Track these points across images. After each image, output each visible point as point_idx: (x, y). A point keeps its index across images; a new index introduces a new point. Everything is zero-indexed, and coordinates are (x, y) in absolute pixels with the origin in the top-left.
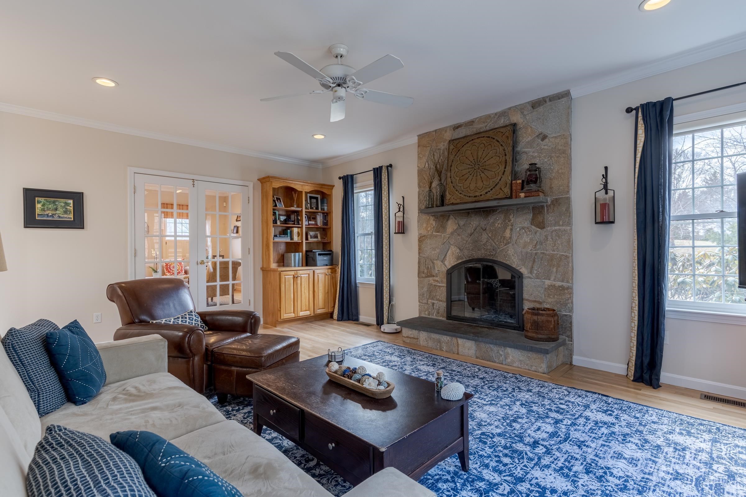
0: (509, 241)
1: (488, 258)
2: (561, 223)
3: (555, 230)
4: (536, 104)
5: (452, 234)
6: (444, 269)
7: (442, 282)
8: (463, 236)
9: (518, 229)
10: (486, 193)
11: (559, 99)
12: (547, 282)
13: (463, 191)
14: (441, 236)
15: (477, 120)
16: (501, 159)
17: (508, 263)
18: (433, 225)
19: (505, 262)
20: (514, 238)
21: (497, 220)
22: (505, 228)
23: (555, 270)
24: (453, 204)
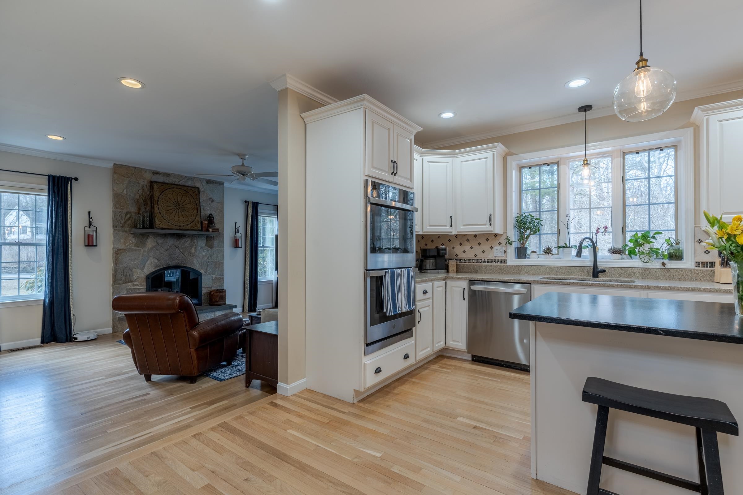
0: (194, 254)
1: (180, 265)
2: (220, 246)
3: (217, 250)
4: (209, 182)
5: (151, 249)
6: (142, 275)
7: (141, 285)
8: (161, 251)
9: (199, 248)
10: (187, 225)
11: (220, 184)
12: (214, 276)
13: (169, 221)
14: (141, 250)
15: (172, 175)
16: (194, 207)
17: (193, 267)
18: (132, 241)
19: (191, 267)
20: (197, 253)
21: (187, 242)
22: (192, 247)
23: (217, 269)
24: (162, 229)
